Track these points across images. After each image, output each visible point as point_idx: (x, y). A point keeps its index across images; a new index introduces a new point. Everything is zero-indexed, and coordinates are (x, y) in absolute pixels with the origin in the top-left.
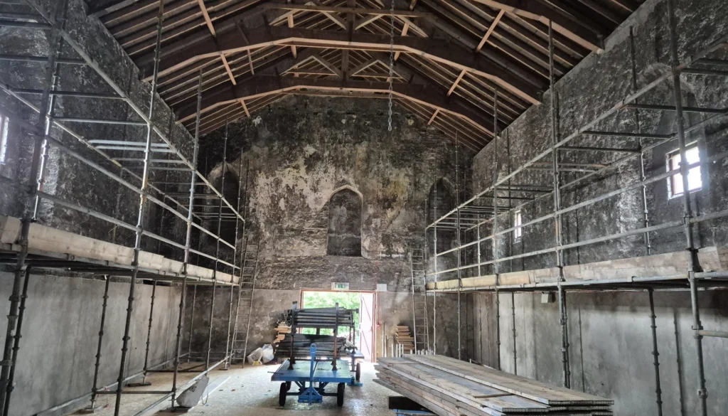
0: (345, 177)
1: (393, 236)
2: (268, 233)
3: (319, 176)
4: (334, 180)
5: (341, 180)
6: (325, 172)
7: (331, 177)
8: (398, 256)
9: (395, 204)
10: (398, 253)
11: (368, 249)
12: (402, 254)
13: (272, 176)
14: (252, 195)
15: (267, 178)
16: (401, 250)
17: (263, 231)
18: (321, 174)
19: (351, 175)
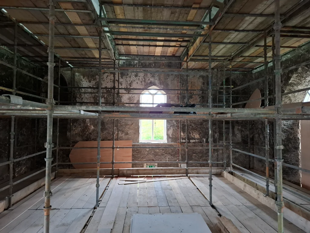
0: (152, 80)
1: (191, 125)
2: (92, 126)
3: (131, 80)
4: (143, 82)
5: (149, 82)
6: (136, 76)
7: (141, 80)
8: (195, 141)
9: (192, 100)
10: (194, 139)
11: (171, 137)
12: (198, 139)
13: (94, 80)
14: (78, 96)
15: (90, 82)
16: (197, 136)
17: (89, 125)
18: (133, 78)
19: (157, 78)
